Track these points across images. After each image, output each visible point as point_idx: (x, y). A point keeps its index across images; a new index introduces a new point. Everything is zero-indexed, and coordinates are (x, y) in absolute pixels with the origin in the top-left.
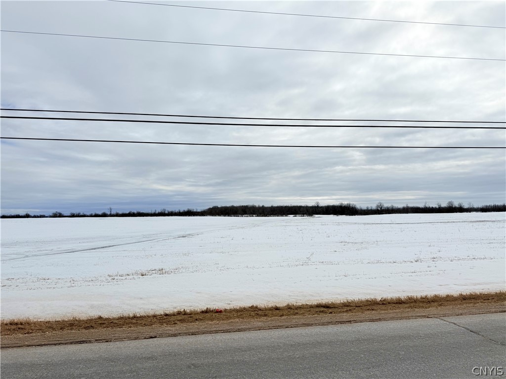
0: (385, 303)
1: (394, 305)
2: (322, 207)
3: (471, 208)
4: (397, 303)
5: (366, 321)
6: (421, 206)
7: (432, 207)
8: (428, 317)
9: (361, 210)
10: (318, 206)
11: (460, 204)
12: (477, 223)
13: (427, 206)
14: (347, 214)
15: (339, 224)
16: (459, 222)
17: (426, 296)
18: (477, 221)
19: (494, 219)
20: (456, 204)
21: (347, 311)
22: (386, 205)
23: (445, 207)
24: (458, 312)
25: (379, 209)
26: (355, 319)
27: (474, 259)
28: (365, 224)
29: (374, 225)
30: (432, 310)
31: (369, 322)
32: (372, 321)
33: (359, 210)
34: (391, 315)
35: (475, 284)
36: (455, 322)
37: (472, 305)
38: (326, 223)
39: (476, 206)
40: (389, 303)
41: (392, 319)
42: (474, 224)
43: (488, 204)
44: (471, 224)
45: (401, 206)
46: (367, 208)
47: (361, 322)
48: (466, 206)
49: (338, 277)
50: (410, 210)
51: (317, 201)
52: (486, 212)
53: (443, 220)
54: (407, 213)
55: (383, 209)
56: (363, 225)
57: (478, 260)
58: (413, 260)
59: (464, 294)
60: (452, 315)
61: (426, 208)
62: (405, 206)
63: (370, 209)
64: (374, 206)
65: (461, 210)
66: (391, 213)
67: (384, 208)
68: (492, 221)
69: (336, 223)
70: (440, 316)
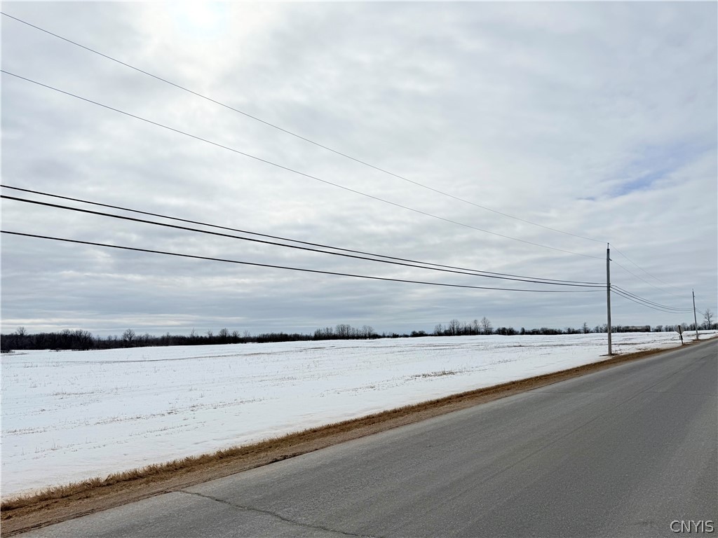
0: (111, 482)
1: (125, 483)
2: (30, 337)
3: (247, 338)
4: (130, 479)
5: (69, 518)
6: (187, 335)
7: (201, 337)
8: (166, 492)
9: (99, 341)
10: (22, 335)
11: (235, 333)
12: (252, 357)
13: (195, 335)
14: (73, 348)
15: (57, 364)
16: (232, 355)
17: (174, 462)
18: (252, 354)
19: (270, 351)
20: (230, 333)
21: (40, 509)
22: (138, 334)
23: (217, 337)
24: (205, 476)
25: (127, 339)
26: (49, 519)
27: (242, 402)
28: (102, 363)
29: (117, 364)
30: (175, 480)
31: (74, 518)
32: (79, 515)
33: (95, 341)
34: (113, 500)
35: (238, 436)
36: (200, 491)
37: (225, 464)
38: (34, 364)
39: (252, 335)
40: (118, 482)
41: (112, 506)
42: (248, 358)
43: (265, 333)
44: (245, 358)
45: (159, 335)
46: (109, 337)
47: (59, 522)
48: (241, 335)
49: (40, 454)
50: (171, 341)
51: (22, 326)
52: (262, 342)
53: (212, 353)
54: (167, 345)
55: (132, 339)
56: (98, 365)
57: (246, 403)
58: (165, 412)
59: (223, 451)
60: (197, 483)
61: (194, 337)
62: (165, 334)
63: (113, 339)
64: (119, 336)
65: (235, 340)
66: (144, 346)
67: (135, 339)
68: (268, 354)
69: (52, 362)
70: (183, 488)
